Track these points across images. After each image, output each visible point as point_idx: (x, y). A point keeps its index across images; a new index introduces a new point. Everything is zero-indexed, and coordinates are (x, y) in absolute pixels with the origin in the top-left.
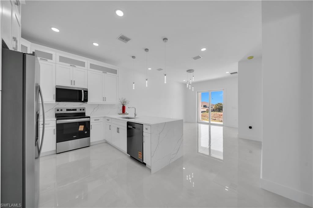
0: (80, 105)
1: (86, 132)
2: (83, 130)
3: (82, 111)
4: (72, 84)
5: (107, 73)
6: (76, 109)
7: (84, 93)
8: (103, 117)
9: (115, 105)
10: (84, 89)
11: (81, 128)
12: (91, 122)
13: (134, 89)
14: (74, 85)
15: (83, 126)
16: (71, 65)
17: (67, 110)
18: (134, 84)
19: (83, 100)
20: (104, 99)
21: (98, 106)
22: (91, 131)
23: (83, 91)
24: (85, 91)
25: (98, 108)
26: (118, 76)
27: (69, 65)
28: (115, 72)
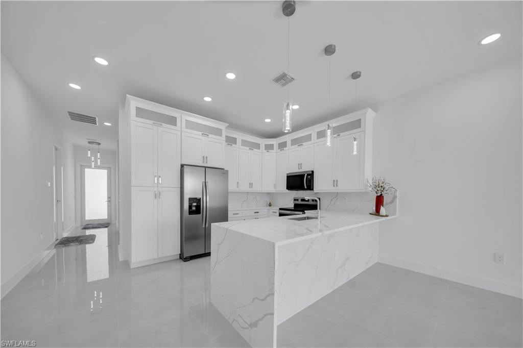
3: (314, 203)
10: (307, 172)
14: (301, 168)
17: (302, 200)
19: (305, 187)
20: (335, 183)
21: (337, 195)
24: (308, 175)
26: (364, 130)
27: (297, 146)
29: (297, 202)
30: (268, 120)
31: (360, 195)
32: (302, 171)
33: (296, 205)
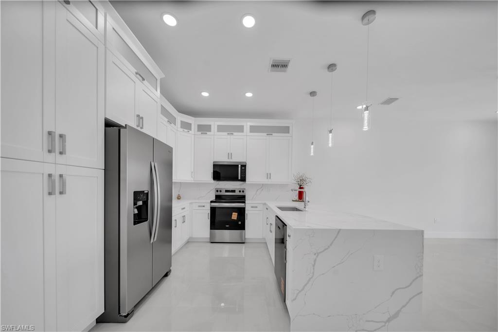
0: (241, 185)
1: (240, 223)
2: (236, 219)
3: (241, 194)
4: (229, 158)
5: (273, 134)
6: (235, 191)
7: (241, 168)
8: (263, 204)
9: (287, 185)
10: (240, 162)
11: (235, 216)
12: (246, 209)
13: (312, 154)
14: (231, 158)
15: (237, 214)
16: (228, 134)
17: (227, 191)
18: (312, 146)
19: (239, 178)
20: (269, 176)
21: (262, 186)
22: (246, 221)
23: (240, 166)
24: (242, 166)
25: (262, 190)
26: (292, 137)
27: (226, 133)
28: (286, 130)
29: (219, 193)
30: (205, 94)
31: (282, 186)
32: (231, 161)
33: (217, 197)
